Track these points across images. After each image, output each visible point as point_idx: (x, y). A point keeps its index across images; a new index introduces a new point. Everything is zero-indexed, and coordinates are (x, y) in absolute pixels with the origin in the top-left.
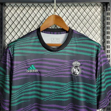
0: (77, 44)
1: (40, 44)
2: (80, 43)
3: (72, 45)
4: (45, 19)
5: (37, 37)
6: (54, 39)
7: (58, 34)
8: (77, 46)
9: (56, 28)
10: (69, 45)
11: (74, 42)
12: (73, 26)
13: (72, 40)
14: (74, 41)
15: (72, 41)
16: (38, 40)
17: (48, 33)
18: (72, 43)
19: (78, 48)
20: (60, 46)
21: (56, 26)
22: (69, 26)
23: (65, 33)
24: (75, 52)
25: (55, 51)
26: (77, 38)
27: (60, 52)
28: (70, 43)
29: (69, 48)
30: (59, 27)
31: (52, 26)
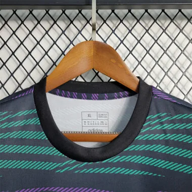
0: (170, 137)
1: (43, 136)
2: (177, 132)
3: (152, 137)
4: (63, 53)
5: (35, 111)
6: (89, 116)
7: (103, 99)
8: (167, 143)
9: (96, 80)
10: (139, 137)
11: (158, 127)
12: (149, 74)
13: (150, 120)
14: (156, 124)
15: (149, 125)
16: (35, 121)
17: (71, 97)
18: (150, 132)
19: (173, 151)
20: (111, 142)
21: (97, 74)
22: (136, 74)
23: (124, 96)
24: (161, 164)
25: (95, 161)
26: (167, 116)
27: (112, 165)
28: (143, 131)
29: (141, 148)
30: (106, 79)
31: (86, 76)
